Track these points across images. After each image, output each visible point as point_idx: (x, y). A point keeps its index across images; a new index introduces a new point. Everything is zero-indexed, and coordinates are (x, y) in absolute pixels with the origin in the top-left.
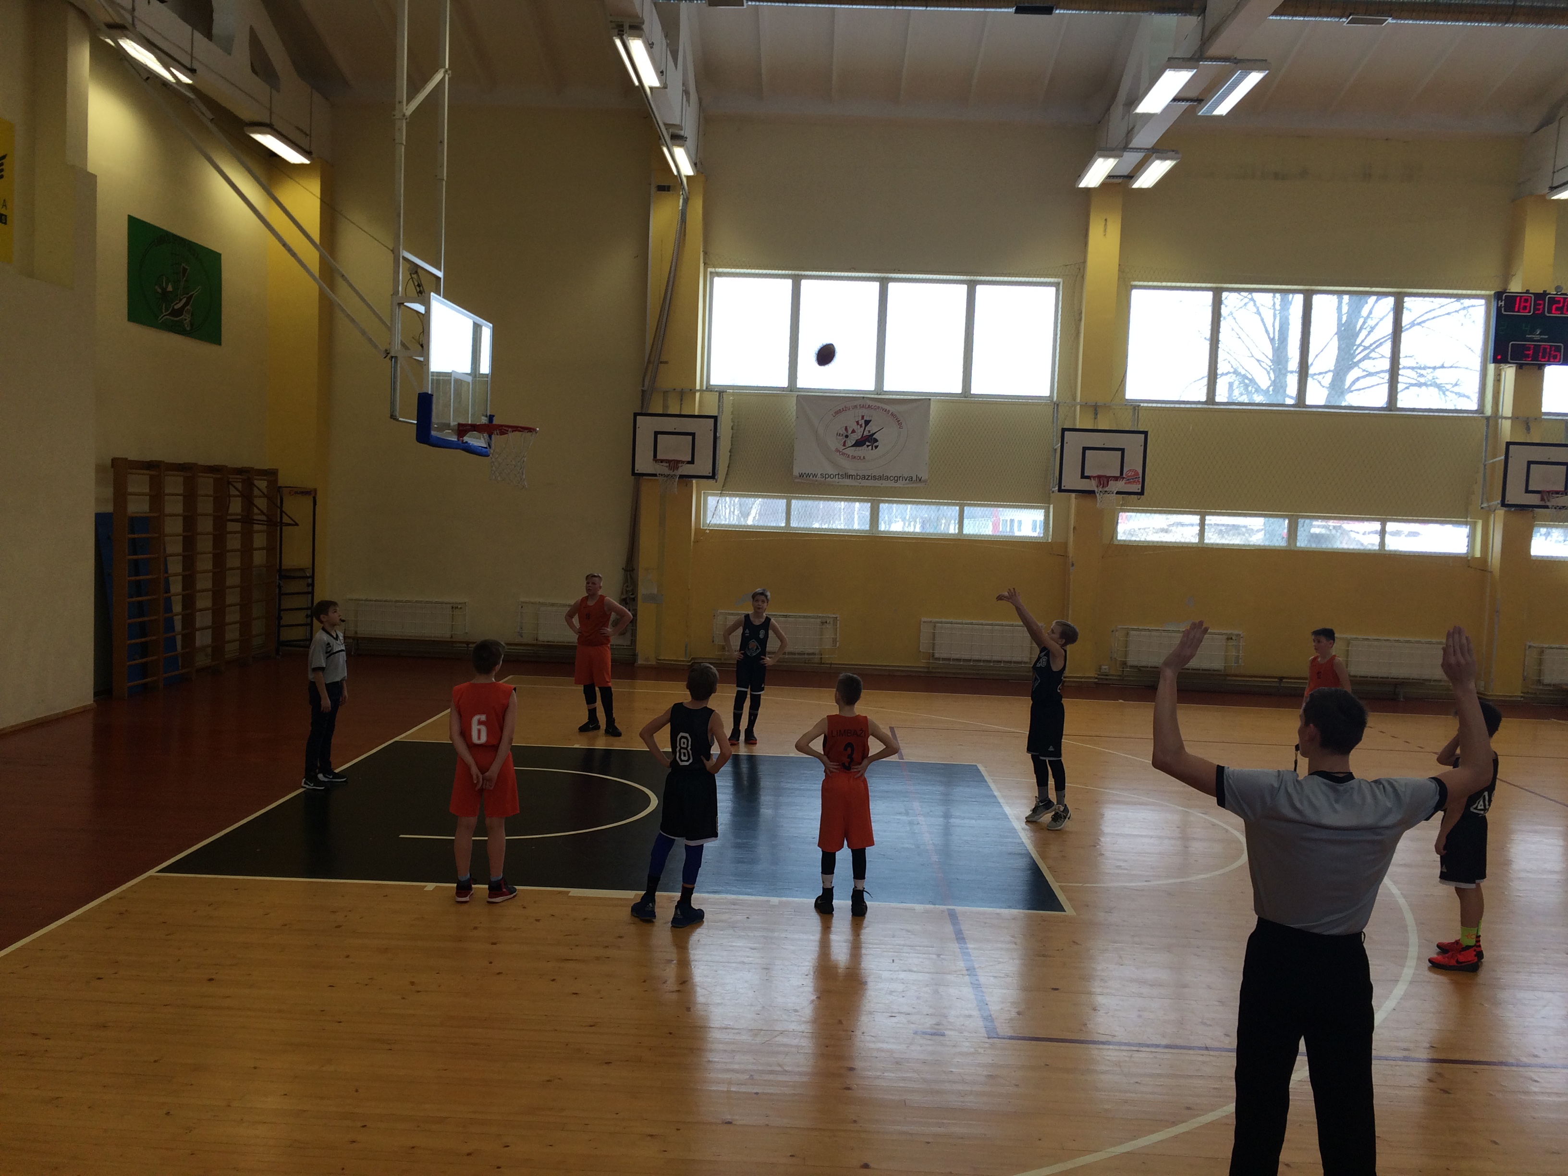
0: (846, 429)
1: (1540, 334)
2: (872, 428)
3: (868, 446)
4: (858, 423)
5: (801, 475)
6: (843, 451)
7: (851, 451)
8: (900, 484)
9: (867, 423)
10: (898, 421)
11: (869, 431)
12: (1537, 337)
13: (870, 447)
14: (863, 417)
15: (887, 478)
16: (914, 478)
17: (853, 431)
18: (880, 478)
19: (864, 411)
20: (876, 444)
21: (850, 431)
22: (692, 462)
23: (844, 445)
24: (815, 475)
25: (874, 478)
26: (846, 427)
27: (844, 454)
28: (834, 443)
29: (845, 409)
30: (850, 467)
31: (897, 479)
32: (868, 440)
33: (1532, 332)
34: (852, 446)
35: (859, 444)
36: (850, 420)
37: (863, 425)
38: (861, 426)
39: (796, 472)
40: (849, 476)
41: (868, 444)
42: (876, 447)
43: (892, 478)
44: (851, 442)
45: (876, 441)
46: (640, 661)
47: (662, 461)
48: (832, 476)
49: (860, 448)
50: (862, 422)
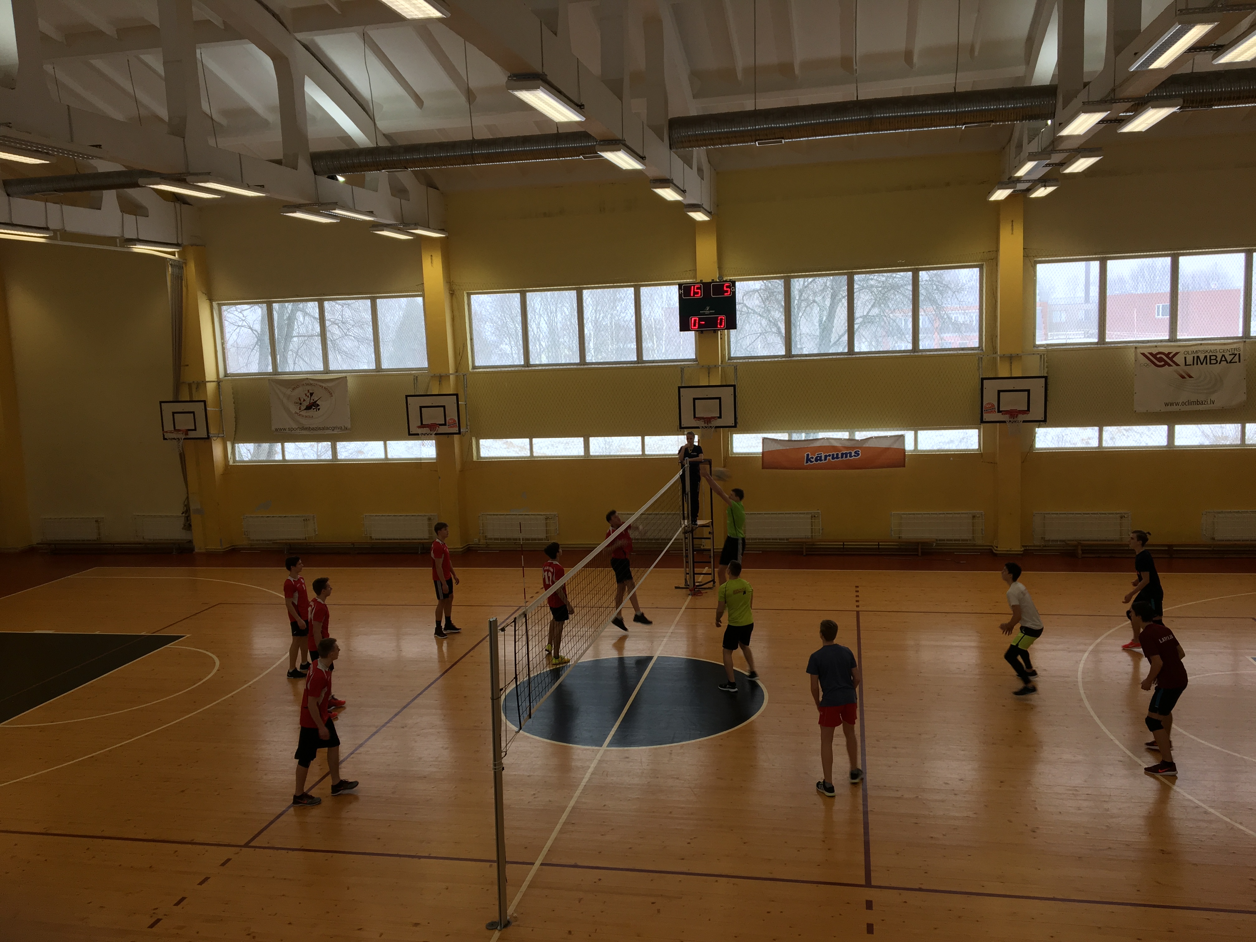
0: (300, 399)
1: (709, 310)
2: (315, 398)
3: (314, 409)
4: (306, 394)
5: (276, 430)
6: (300, 413)
7: (304, 413)
8: (335, 432)
9: (312, 394)
10: (329, 392)
11: (313, 400)
12: (707, 312)
13: (315, 410)
14: (308, 392)
15: (328, 429)
16: (343, 428)
17: (304, 400)
18: (323, 429)
19: (309, 388)
20: (319, 407)
21: (302, 400)
22: (195, 430)
23: (300, 409)
24: (285, 429)
25: (320, 429)
26: (299, 398)
27: (300, 415)
28: (294, 409)
29: (298, 387)
30: (306, 422)
31: (334, 429)
32: (313, 406)
33: (704, 309)
34: (305, 409)
35: (308, 408)
36: (300, 392)
37: (310, 396)
38: (308, 397)
39: (273, 428)
40: (306, 429)
41: (313, 407)
42: (319, 409)
43: (330, 428)
44: (303, 407)
45: (318, 405)
46: (196, 550)
47: (179, 430)
48: (295, 429)
49: (310, 411)
50: (308, 394)
